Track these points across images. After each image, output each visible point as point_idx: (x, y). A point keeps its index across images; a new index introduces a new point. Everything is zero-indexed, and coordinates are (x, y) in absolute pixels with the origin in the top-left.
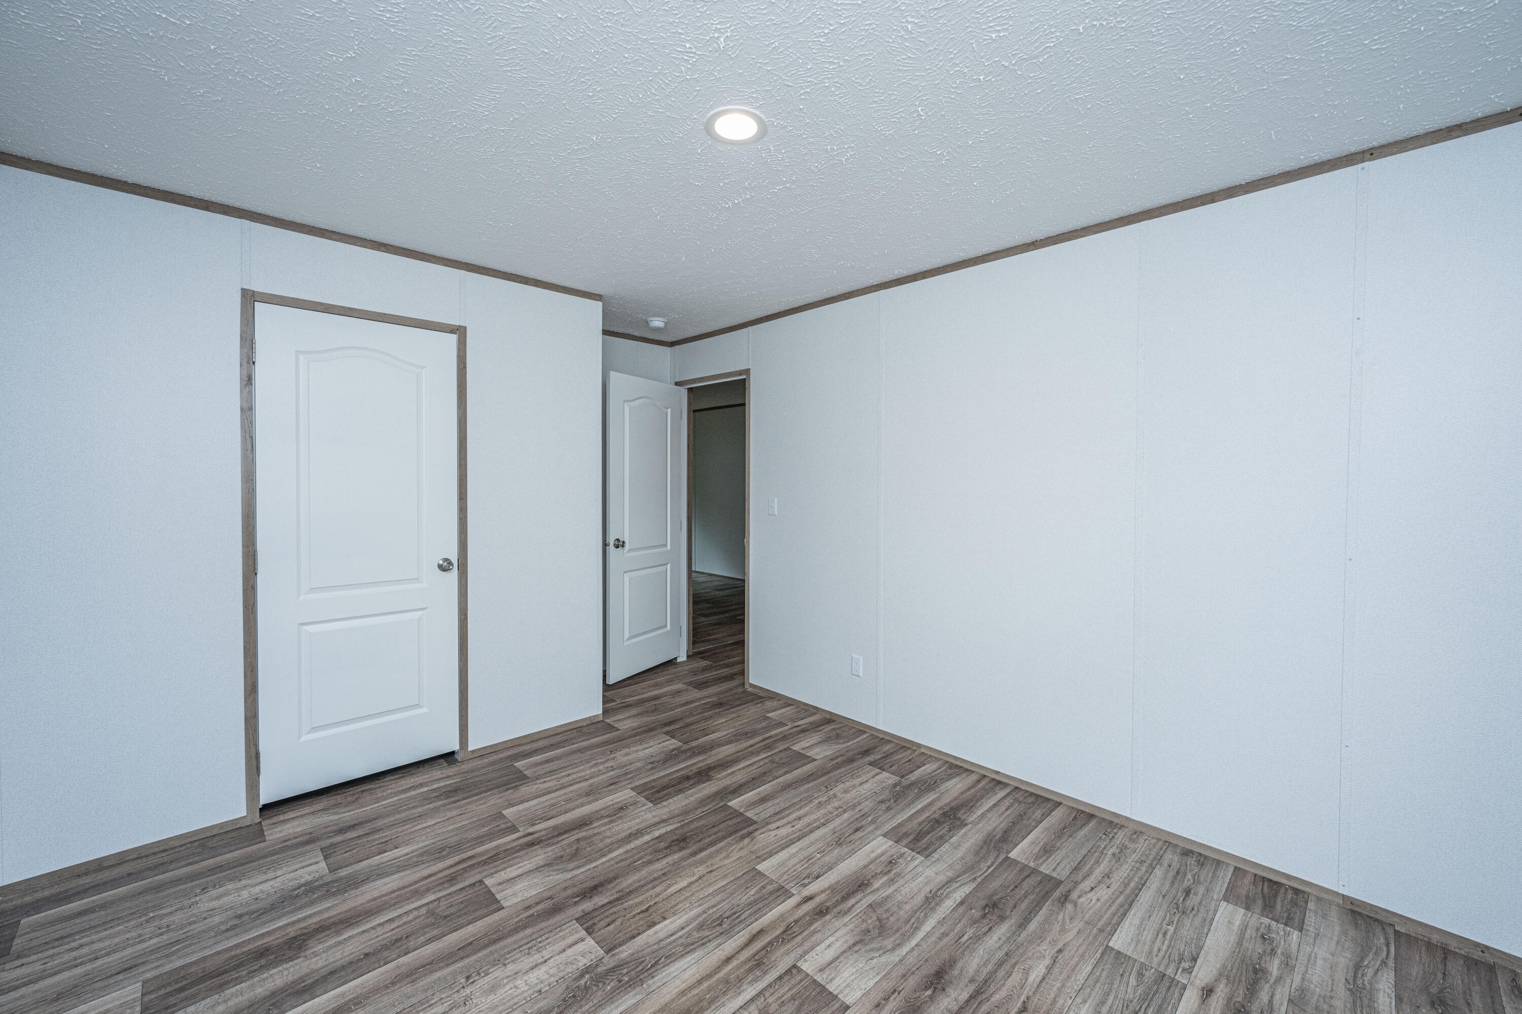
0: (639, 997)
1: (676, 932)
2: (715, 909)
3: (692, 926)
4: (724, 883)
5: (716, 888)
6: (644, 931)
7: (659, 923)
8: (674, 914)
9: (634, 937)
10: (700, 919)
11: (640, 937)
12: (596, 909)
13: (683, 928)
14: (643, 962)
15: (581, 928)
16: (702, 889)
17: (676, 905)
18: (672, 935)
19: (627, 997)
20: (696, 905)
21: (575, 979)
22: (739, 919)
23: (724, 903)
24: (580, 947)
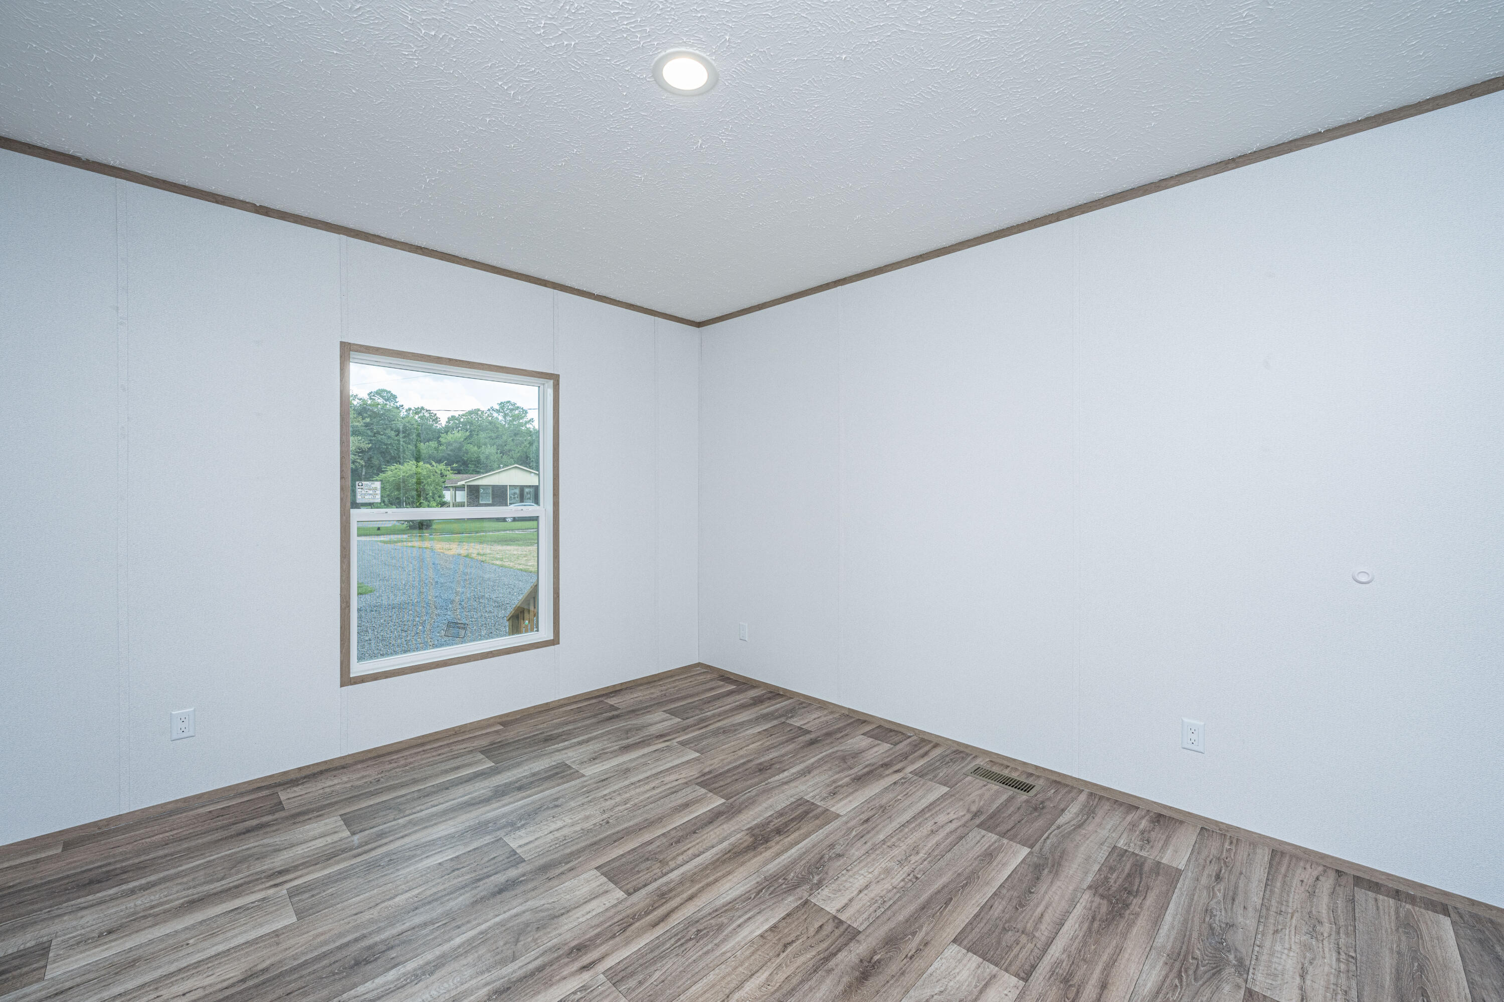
0: (764, 869)
1: (746, 921)
2: (705, 949)
3: (730, 928)
4: (694, 988)
5: (705, 980)
6: (779, 921)
7: (766, 931)
8: (752, 942)
9: (788, 915)
10: (721, 937)
11: (782, 915)
12: (846, 945)
13: (739, 926)
14: (770, 894)
15: (849, 922)
16: (724, 978)
17: (753, 953)
18: (750, 918)
19: (775, 869)
20: (729, 955)
21: (824, 879)
22: (677, 938)
23: (694, 958)
24: (839, 906)
